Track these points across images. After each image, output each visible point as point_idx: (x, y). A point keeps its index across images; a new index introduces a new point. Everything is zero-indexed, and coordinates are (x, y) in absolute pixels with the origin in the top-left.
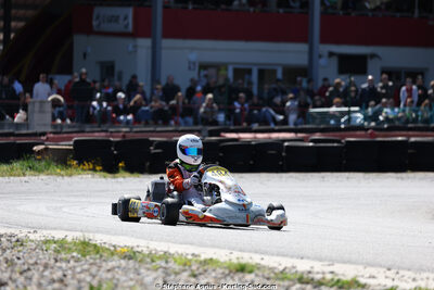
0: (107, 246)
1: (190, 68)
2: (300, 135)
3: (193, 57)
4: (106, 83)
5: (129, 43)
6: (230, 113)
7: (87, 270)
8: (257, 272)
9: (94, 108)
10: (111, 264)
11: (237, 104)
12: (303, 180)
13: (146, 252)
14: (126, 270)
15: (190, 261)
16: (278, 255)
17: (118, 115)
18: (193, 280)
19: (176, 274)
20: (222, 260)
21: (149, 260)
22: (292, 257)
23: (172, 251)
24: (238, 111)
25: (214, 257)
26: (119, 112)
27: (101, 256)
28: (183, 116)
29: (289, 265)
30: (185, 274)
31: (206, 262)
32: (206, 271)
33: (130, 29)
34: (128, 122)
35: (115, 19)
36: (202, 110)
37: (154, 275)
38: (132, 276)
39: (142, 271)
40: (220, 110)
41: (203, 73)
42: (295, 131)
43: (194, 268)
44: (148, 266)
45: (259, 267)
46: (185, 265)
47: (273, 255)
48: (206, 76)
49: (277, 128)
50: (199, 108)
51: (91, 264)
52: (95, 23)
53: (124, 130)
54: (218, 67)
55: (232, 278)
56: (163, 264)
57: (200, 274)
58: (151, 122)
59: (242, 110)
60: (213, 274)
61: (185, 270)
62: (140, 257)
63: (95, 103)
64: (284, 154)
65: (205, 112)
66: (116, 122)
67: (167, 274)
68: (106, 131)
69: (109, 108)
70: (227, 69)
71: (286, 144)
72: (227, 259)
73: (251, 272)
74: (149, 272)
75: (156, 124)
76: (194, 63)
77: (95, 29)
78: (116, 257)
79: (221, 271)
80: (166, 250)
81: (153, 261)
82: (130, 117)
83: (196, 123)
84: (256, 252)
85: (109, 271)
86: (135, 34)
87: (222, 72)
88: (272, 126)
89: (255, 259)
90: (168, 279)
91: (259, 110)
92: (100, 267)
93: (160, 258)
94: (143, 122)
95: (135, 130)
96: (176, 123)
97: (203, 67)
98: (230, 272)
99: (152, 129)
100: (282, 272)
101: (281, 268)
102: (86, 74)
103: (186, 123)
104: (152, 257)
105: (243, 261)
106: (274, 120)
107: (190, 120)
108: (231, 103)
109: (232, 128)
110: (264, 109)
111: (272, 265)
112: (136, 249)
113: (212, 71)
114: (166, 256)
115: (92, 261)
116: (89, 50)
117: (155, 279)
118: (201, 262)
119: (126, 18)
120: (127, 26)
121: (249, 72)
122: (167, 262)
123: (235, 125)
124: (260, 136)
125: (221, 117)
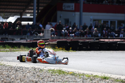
0: (66, 71)
1: (90, 21)
2: (122, 40)
3: (91, 17)
4: (66, 25)
5: (73, 13)
6: (102, 34)
7: (61, 78)
8: (109, 79)
9: (63, 32)
10: (67, 77)
11: (104, 31)
12: (123, 53)
13: (77, 73)
14: (72, 78)
15: (90, 76)
16: (116, 74)
17: (70, 34)
18: (91, 81)
19: (86, 79)
20: (99, 76)
21: (78, 75)
22: (120, 75)
23: (85, 73)
24: (104, 33)
25: (97, 75)
26: (70, 33)
27: (65, 74)
28: (88, 34)
29: (119, 77)
30: (89, 80)
31: (95, 76)
32: (95, 79)
33: (74, 9)
34: (73, 36)
35: (69, 7)
36: (94, 33)
37: (80, 80)
38: (73, 80)
39: (76, 79)
40: (99, 33)
41: (94, 22)
42: (121, 39)
43: (91, 78)
44: (78, 77)
45: (110, 78)
46: (89, 77)
47: (114, 74)
48: (95, 23)
49: (115, 38)
50: (93, 32)
51: (62, 77)
52: (63, 8)
53: (71, 38)
54: (99, 20)
55: (102, 81)
56: (82, 77)
57: (93, 80)
58: (79, 36)
59: (106, 33)
60: (97, 80)
61: (88, 79)
62: (76, 75)
63: (63, 31)
64: (117, 45)
65: (95, 33)
66: (69, 36)
67: (84, 80)
68: (66, 39)
69: (67, 32)
70: (101, 21)
71: (118, 43)
72: (101, 75)
73: (108, 79)
74: (78, 79)
75: (81, 36)
76: (92, 20)
77: (63, 9)
78: (69, 75)
79: (99, 79)
80: (83, 72)
81: (80, 76)
82: (73, 35)
83: (92, 36)
84: (109, 73)
85: (67, 78)
86: (75, 11)
87: (100, 22)
88: (114, 37)
89: (109, 75)
90: (84, 81)
91: (111, 33)
92: (64, 77)
93: (82, 75)
94: (77, 36)
95: (75, 38)
96: (87, 36)
97: (95, 20)
98: (102, 79)
99: (79, 38)
100: (117, 79)
101: (116, 78)
102: (61, 22)
103: (89, 37)
104: (79, 75)
105: (106, 76)
106: (115, 35)
107: (90, 35)
108: (102, 31)
109: (103, 38)
110: (112, 33)
111: (114, 77)
112: (75, 72)
113: (97, 22)
114: (83, 74)
115: (62, 76)
116: (62, 15)
117: (80, 81)
118: (93, 76)
119: (72, 6)
120: (72, 9)
121: (108, 22)
122: (83, 76)
123: (103, 37)
124: (111, 40)
125: (99, 35)
